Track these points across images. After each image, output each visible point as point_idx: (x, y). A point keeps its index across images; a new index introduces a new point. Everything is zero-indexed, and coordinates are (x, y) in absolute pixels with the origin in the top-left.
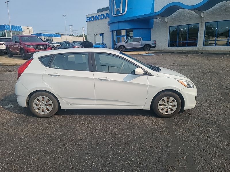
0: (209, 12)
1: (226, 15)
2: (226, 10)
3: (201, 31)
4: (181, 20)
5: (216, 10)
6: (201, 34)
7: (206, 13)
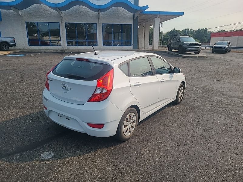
0: (66, 13)
1: (81, 18)
2: (81, 14)
3: (62, 30)
4: (39, 17)
5: (73, 12)
6: (62, 33)
7: (64, 13)
